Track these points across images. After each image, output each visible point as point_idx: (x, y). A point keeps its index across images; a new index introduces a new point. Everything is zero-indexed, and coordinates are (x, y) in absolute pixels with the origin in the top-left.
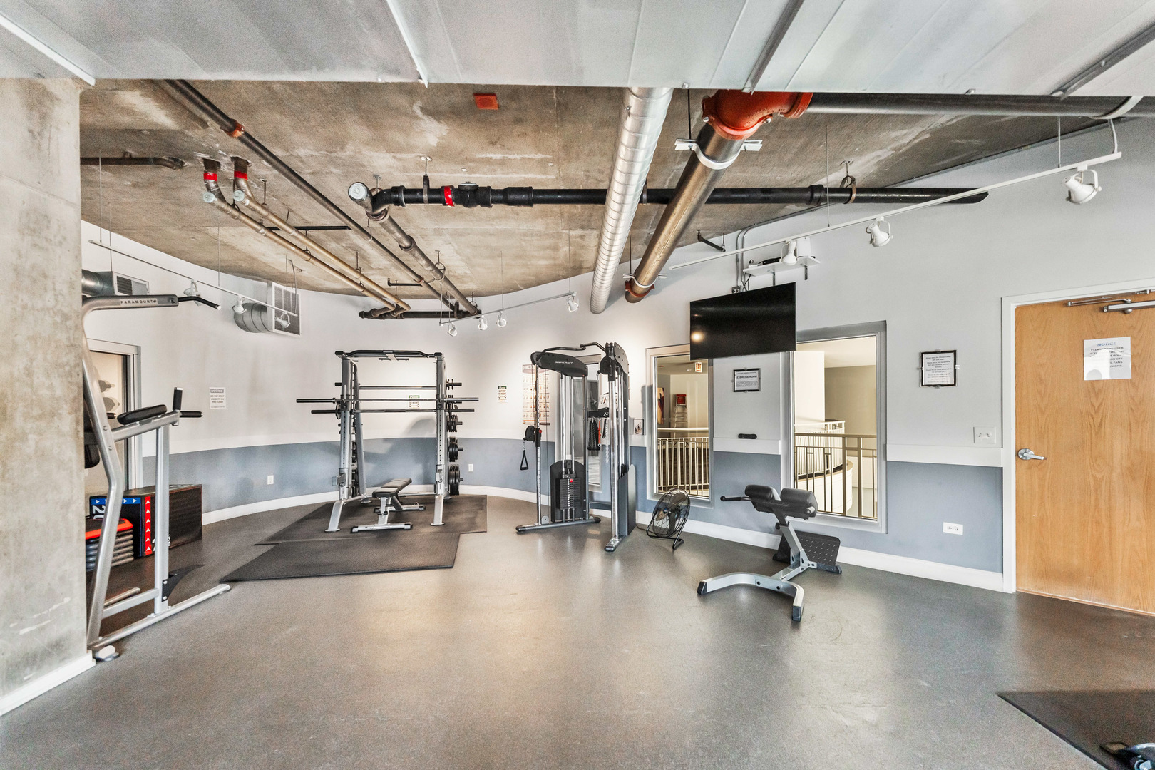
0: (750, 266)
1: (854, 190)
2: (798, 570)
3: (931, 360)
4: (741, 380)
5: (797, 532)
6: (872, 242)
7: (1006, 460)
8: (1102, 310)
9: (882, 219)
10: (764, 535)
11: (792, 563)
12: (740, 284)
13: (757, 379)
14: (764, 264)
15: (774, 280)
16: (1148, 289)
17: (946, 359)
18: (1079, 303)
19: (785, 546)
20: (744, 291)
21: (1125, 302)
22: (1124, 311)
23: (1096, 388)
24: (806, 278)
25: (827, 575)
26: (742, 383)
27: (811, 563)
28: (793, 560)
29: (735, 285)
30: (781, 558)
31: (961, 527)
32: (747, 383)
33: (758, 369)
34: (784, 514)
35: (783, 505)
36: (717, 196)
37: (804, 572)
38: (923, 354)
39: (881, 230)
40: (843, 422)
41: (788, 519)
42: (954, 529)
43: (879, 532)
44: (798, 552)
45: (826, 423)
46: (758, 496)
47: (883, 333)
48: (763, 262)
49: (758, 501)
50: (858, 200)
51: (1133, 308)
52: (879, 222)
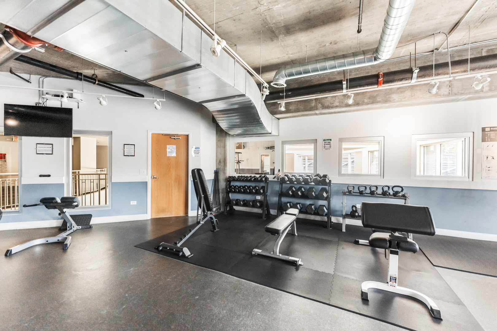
0: (46, 95)
1: (97, 80)
2: (72, 231)
3: (127, 147)
4: (41, 149)
5: (71, 216)
6: (100, 103)
7: (149, 180)
8: (170, 138)
9: (104, 96)
10: (55, 221)
11: (68, 229)
12: (41, 102)
13: (51, 149)
14: (55, 96)
15: (61, 104)
16: (179, 134)
17: (132, 147)
18: (166, 135)
19: (65, 223)
20: (44, 106)
21: (175, 136)
22: (174, 139)
23: (169, 158)
24: (78, 108)
25: (85, 230)
26: (42, 150)
27: (78, 227)
28: (69, 227)
29: (38, 102)
30: (63, 228)
31: (136, 202)
32: (45, 150)
33: (52, 144)
34: (62, 208)
35: (62, 204)
36: (21, 58)
37: (74, 231)
38: (125, 144)
39: (103, 100)
40: (106, 169)
41: (65, 210)
42: (134, 203)
43: (109, 209)
44: (71, 223)
45: (97, 170)
46: (48, 203)
47: (111, 135)
48: (55, 95)
49: (47, 204)
50: (98, 84)
51: (176, 138)
52: (103, 97)
